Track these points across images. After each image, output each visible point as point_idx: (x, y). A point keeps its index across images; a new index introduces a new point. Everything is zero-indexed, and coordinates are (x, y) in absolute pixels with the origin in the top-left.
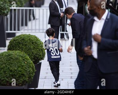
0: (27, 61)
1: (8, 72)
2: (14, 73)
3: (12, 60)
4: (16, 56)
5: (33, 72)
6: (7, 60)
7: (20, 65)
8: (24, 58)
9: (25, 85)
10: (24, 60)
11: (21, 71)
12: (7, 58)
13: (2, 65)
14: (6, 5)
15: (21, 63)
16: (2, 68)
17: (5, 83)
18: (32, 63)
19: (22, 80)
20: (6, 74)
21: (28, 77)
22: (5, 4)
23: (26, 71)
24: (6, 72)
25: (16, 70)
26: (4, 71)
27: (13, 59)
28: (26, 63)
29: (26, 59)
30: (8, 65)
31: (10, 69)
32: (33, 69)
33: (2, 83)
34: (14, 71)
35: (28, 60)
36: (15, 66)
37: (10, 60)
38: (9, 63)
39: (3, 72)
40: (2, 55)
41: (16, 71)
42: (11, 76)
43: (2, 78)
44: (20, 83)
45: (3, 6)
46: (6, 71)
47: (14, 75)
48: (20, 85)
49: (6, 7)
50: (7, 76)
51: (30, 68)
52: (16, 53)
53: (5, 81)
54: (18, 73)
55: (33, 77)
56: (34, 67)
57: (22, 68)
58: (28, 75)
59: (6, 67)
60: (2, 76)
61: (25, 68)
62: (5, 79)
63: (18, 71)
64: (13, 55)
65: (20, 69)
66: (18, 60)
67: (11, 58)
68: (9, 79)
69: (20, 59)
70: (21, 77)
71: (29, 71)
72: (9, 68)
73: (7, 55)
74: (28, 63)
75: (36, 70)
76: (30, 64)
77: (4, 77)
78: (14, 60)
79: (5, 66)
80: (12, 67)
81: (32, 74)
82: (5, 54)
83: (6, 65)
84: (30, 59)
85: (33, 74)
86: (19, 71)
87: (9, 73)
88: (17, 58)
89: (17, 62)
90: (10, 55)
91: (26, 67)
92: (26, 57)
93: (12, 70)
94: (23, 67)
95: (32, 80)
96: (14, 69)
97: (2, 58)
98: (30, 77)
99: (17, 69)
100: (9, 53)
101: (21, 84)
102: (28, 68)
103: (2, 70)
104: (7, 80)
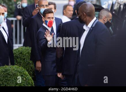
3: (10, 76)
4: (14, 72)
6: (3, 77)
8: (22, 74)
12: (4, 74)
18: (31, 80)
27: (10, 75)
28: (24, 79)
29: (25, 75)
35: (26, 76)
36: (13, 83)
37: (7, 76)
38: (5, 79)
51: (29, 85)
52: (13, 68)
56: (34, 84)
59: (3, 84)
64: (11, 70)
66: (16, 76)
67: (8, 74)
72: (6, 85)
73: (4, 70)
74: (26, 79)
76: (29, 80)
78: (12, 76)
80: (9, 84)
82: (2, 70)
83: (3, 82)
84: (29, 75)
88: (15, 74)
89: (14, 78)
90: (6, 71)
91: (24, 84)
100: (5, 69)
102: (26, 85)
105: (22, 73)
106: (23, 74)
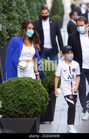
0: (39, 89)
1: (17, 101)
2: (24, 103)
3: (22, 88)
4: (26, 83)
5: (47, 101)
6: (15, 88)
7: (31, 93)
8: (35, 86)
9: (37, 116)
10: (35, 87)
11: (32, 101)
12: (16, 85)
13: (10, 94)
14: (17, 27)
15: (33, 91)
16: (10, 98)
17: (14, 115)
18: (45, 91)
19: (33, 110)
20: (15, 104)
21: (41, 108)
22: (15, 26)
23: (38, 100)
24: (15, 102)
25: (26, 99)
26: (13, 100)
27: (22, 86)
28: (38, 90)
29: (38, 86)
30: (16, 93)
31: (20, 98)
32: (46, 98)
33: (11, 114)
34: (24, 101)
35: (40, 87)
36: (26, 94)
37: (19, 87)
38: (18, 91)
39: (11, 102)
40: (9, 82)
41: (26, 101)
42: (21, 106)
43: (10, 109)
44: (32, 114)
45: (12, 29)
46: (15, 100)
47: (25, 105)
48: (31, 117)
49: (16, 30)
50: (16, 106)
51: (42, 97)
52: (26, 79)
53: (13, 112)
54: (28, 103)
55: (46, 106)
56: (48, 95)
57: (33, 97)
58: (40, 105)
59: (15, 95)
60: (10, 106)
61: (36, 97)
62: (14, 110)
63: (28, 101)
64: (23, 82)
65: (30, 98)
67: (20, 85)
68: (18, 110)
69: (30, 86)
70: (32, 107)
71: (42, 101)
72: (18, 97)
73: (16, 81)
74: (40, 91)
75: (49, 98)
76: (43, 91)
77: (12, 108)
78: (24, 87)
79: (13, 95)
80: (21, 96)
81: (45, 103)
82: (13, 81)
83: (15, 93)
84: (42, 86)
85: (47, 103)
86: (30, 100)
87: (18, 103)
88: (28, 85)
89: (27, 90)
90: (18, 82)
91: (37, 95)
92: (38, 84)
93: (21, 99)
94: (35, 96)
95: (45, 111)
96: (24, 98)
97: (10, 86)
98: (42, 107)
99: (28, 98)
100: (18, 80)
101: (33, 116)
102: (40, 97)
103: (10, 99)
104: (17, 111)
105: (35, 84)
106: (37, 85)
